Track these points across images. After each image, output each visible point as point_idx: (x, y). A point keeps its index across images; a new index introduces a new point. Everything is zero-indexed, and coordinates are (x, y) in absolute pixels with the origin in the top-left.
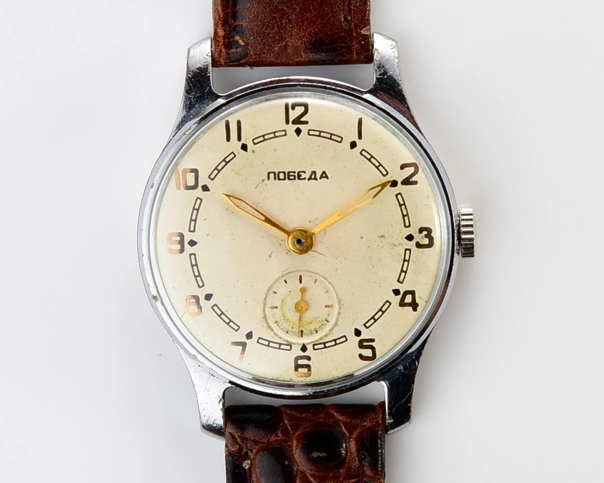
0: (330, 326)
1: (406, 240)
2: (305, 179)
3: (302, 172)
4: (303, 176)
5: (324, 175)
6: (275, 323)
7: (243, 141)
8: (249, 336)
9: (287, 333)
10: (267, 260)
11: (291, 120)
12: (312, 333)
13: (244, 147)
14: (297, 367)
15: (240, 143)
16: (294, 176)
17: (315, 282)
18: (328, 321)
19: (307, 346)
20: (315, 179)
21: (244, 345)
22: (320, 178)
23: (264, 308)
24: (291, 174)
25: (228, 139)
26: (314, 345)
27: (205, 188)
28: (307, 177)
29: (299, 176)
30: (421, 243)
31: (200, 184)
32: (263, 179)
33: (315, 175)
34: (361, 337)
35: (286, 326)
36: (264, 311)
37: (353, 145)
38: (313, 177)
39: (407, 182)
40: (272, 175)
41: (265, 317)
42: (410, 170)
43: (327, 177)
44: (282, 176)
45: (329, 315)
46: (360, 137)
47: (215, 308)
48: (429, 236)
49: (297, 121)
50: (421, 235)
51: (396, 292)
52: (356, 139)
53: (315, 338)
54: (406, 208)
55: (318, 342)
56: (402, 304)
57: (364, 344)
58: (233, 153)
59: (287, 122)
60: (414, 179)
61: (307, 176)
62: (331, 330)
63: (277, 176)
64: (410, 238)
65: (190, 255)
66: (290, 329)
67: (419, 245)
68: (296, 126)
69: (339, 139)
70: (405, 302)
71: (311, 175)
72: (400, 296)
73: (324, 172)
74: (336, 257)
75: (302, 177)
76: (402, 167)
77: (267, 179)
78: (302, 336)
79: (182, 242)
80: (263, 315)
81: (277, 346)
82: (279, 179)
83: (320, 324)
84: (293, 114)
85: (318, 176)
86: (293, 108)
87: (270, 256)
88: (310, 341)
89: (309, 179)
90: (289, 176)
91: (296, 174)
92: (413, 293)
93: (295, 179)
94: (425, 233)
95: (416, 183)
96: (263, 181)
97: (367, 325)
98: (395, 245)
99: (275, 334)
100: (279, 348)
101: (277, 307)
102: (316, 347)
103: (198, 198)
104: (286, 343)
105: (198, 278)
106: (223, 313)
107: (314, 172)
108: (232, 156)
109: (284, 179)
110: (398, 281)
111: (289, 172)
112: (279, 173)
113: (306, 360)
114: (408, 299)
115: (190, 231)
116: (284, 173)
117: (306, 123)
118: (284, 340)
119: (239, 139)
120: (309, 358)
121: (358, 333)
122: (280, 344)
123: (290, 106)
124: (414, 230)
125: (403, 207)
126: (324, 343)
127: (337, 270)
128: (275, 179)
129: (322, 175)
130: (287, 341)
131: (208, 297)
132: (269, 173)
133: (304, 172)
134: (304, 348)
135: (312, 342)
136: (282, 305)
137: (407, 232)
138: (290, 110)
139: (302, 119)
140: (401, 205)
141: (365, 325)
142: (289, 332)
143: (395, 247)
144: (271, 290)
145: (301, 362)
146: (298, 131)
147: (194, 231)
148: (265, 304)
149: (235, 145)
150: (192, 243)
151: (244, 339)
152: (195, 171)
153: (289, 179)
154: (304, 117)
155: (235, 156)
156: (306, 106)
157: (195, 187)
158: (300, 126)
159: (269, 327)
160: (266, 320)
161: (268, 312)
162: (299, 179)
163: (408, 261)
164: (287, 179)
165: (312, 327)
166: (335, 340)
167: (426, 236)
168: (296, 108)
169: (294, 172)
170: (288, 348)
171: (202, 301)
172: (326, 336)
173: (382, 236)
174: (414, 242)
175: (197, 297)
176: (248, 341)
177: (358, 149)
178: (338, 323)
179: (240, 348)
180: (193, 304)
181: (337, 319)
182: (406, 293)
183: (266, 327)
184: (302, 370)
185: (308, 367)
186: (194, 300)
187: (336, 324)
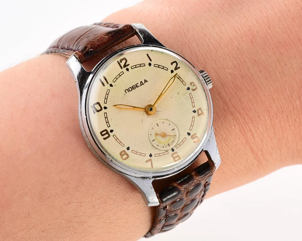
0: (177, 137)
1: (187, 90)
2: (139, 86)
4: (138, 85)
5: (146, 81)
6: (157, 146)
7: (109, 83)
8: (151, 155)
9: (163, 147)
10: (142, 124)
11: (122, 66)
12: (172, 143)
13: (111, 85)
14: (174, 158)
16: (135, 87)
17: (163, 123)
18: (176, 135)
19: (174, 148)
20: (143, 84)
21: (150, 160)
22: (145, 83)
23: (150, 142)
24: (133, 87)
25: (104, 85)
27: (105, 108)
29: (137, 86)
30: (193, 89)
31: (103, 107)
32: (124, 94)
34: (191, 135)
35: (162, 145)
37: (150, 64)
38: (142, 84)
39: (176, 68)
40: (127, 91)
41: (153, 145)
42: (175, 64)
43: (147, 81)
44: (130, 89)
45: (175, 133)
46: (151, 60)
47: (133, 151)
49: (125, 66)
50: (192, 86)
51: (194, 111)
52: (150, 62)
53: (174, 144)
54: (181, 78)
55: (177, 145)
56: (199, 115)
57: (193, 137)
58: (108, 89)
59: (122, 68)
60: (178, 66)
61: (139, 84)
62: (179, 138)
63: (128, 90)
64: (188, 89)
65: (113, 136)
66: (164, 145)
68: (126, 68)
69: (144, 65)
71: (141, 83)
72: (197, 112)
73: (145, 80)
74: (166, 110)
75: (138, 86)
76: (172, 64)
78: (169, 146)
79: (107, 133)
80: (151, 145)
81: (163, 154)
82: (130, 91)
83: (174, 138)
84: (122, 64)
85: (144, 83)
86: (121, 62)
87: (142, 122)
88: (173, 146)
89: (141, 85)
90: (133, 88)
91: (135, 86)
92: (200, 109)
93: (136, 88)
94: (193, 84)
96: (125, 95)
98: (185, 94)
99: (159, 150)
100: (164, 155)
101: (154, 140)
102: (177, 147)
103: (105, 113)
104: (165, 151)
105: (121, 143)
106: (137, 152)
107: (141, 82)
108: (108, 91)
109: (132, 90)
110: (193, 107)
111: (132, 87)
112: (129, 89)
113: (176, 154)
114: (200, 112)
115: (108, 127)
116: (131, 88)
117: (129, 65)
118: (164, 151)
119: (108, 83)
121: (189, 134)
122: (163, 153)
123: (120, 62)
124: (188, 85)
125: (180, 78)
126: (179, 144)
127: (169, 114)
128: (129, 92)
129: (145, 81)
130: (165, 150)
131: (128, 149)
132: (125, 91)
133: (138, 84)
134: (173, 150)
135: (174, 146)
136: (156, 138)
137: (186, 87)
138: (120, 63)
139: (126, 64)
141: (190, 130)
142: (164, 147)
143: (185, 95)
144: (149, 134)
145: (174, 156)
146: (127, 70)
147: (110, 126)
149: (108, 86)
150: (112, 131)
151: (150, 158)
152: (98, 103)
155: (110, 90)
156: (125, 59)
157: (101, 109)
158: (127, 67)
159: (156, 148)
161: (153, 143)
162: (137, 87)
163: (193, 98)
165: (171, 141)
166: (182, 141)
168: (122, 61)
169: (134, 86)
170: (167, 152)
171: (127, 152)
172: (178, 141)
173: (178, 93)
174: (191, 89)
175: (124, 151)
176: (151, 158)
177: (152, 65)
178: (180, 134)
179: (150, 162)
180: (124, 155)
181: (179, 133)
182: (198, 110)
183: (155, 149)
184: (177, 159)
185: (178, 156)
186: (124, 153)
187: (179, 135)
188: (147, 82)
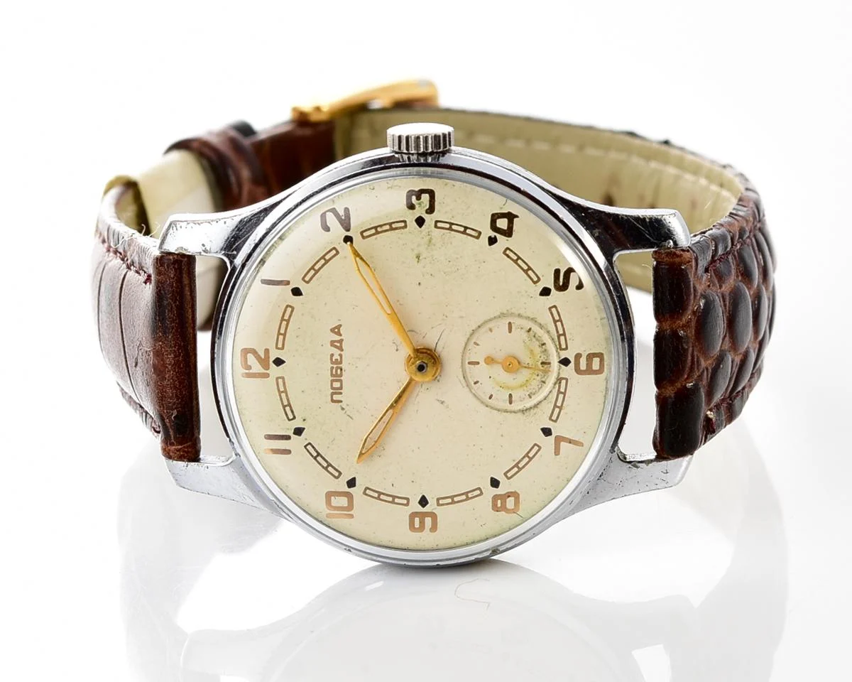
0: (535, 328)
1: (424, 226)
2: (341, 355)
3: (331, 359)
4: (336, 357)
5: (336, 330)
6: (530, 397)
7: (291, 433)
8: (547, 432)
9: (544, 382)
10: (447, 407)
11: (263, 371)
12: (545, 350)
13: (299, 431)
14: (589, 371)
15: (293, 436)
16: (337, 368)
17: (478, 345)
18: (530, 329)
19: (563, 357)
21: (559, 440)
22: (341, 335)
23: (511, 412)
24: (334, 373)
25: (288, 452)
26: (561, 349)
27: (352, 483)
28: (339, 352)
29: (336, 362)
30: (428, 207)
31: (346, 489)
32: (340, 409)
33: (335, 341)
34: (552, 287)
35: (535, 383)
36: (515, 412)
37: (296, 292)
38: (338, 345)
39: (346, 224)
40: (336, 397)
41: (523, 411)
42: (331, 218)
44: (337, 385)
45: (522, 328)
46: (288, 283)
47: (509, 474)
48: (419, 194)
49: (264, 362)
50: (417, 206)
51: (492, 241)
52: (289, 288)
53: (551, 347)
54: (381, 226)
55: (557, 343)
56: (508, 233)
57: (561, 284)
58: (305, 447)
59: (267, 376)
60: (341, 213)
61: (337, 352)
62: (541, 326)
63: (338, 391)
64: (420, 221)
65: (439, 504)
66: (539, 378)
67: (431, 210)
68: (272, 364)
69: (289, 310)
70: (505, 227)
71: (336, 347)
72: (498, 236)
73: (332, 330)
74: (444, 317)
75: (339, 358)
76: (327, 229)
77: (340, 404)
78: (549, 363)
79: (422, 516)
80: (520, 415)
81: (561, 396)
82: (341, 388)
83: (534, 340)
84: (257, 368)
85: (337, 338)
86: (249, 368)
87: (442, 403)
88: (555, 354)
89: (342, 350)
90: (336, 375)
91: (335, 366)
92: (495, 217)
93: (341, 368)
94: (414, 200)
95: (347, 210)
96: (343, 409)
97: (535, 279)
98: (430, 241)
99: (545, 399)
100: (564, 394)
101: (511, 395)
102: (564, 346)
103: (364, 493)
104: (557, 386)
105: (470, 495)
106: (516, 465)
107: (332, 343)
108: (309, 447)
109: (341, 381)
110: (478, 238)
111: (332, 375)
112: (332, 388)
113: (581, 359)
114: (502, 224)
115: (407, 504)
116: (332, 381)
117: (267, 351)
118: (554, 388)
119: (288, 438)
120: (578, 356)
121: (546, 292)
122: (559, 392)
123: (248, 371)
124: (411, 217)
125: (379, 229)
126: (559, 336)
127: (462, 317)
128: (341, 393)
129: (336, 333)
130: (555, 384)
131: (495, 483)
132: (333, 401)
133: (332, 355)
134: (565, 362)
135: (557, 351)
136: (508, 388)
137: (412, 225)
138: (251, 371)
139: (263, 356)
140: (377, 233)
141: (535, 283)
142: (543, 380)
143: (433, 241)
144: (487, 402)
145: (583, 366)
146: (279, 362)
147: (408, 499)
148: (506, 411)
149: (296, 443)
150: (423, 502)
151: (551, 439)
152: (329, 495)
153: (341, 375)
154: (260, 353)
155: (310, 444)
156: (246, 352)
157: (350, 496)
158: (271, 359)
159: (536, 406)
160: (526, 410)
161: (517, 406)
162: (341, 363)
163: (451, 224)
164: (342, 378)
165: (538, 350)
166: (555, 322)
167: (419, 198)
168: (249, 363)
169: (332, 368)
170: (563, 382)
171: (500, 491)
172: (549, 333)
173: (418, 257)
174: (426, 216)
175: (495, 498)
176: (554, 434)
177: (302, 287)
178: (532, 317)
179: (563, 444)
180: (504, 503)
181: (528, 318)
182: (494, 227)
183: (536, 409)
184: (596, 365)
185: (590, 357)
186: (499, 501)
187: (534, 320)
188: (341, 326)
